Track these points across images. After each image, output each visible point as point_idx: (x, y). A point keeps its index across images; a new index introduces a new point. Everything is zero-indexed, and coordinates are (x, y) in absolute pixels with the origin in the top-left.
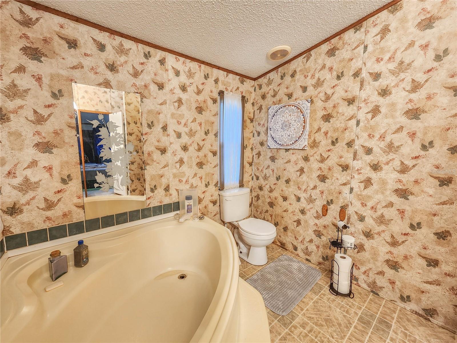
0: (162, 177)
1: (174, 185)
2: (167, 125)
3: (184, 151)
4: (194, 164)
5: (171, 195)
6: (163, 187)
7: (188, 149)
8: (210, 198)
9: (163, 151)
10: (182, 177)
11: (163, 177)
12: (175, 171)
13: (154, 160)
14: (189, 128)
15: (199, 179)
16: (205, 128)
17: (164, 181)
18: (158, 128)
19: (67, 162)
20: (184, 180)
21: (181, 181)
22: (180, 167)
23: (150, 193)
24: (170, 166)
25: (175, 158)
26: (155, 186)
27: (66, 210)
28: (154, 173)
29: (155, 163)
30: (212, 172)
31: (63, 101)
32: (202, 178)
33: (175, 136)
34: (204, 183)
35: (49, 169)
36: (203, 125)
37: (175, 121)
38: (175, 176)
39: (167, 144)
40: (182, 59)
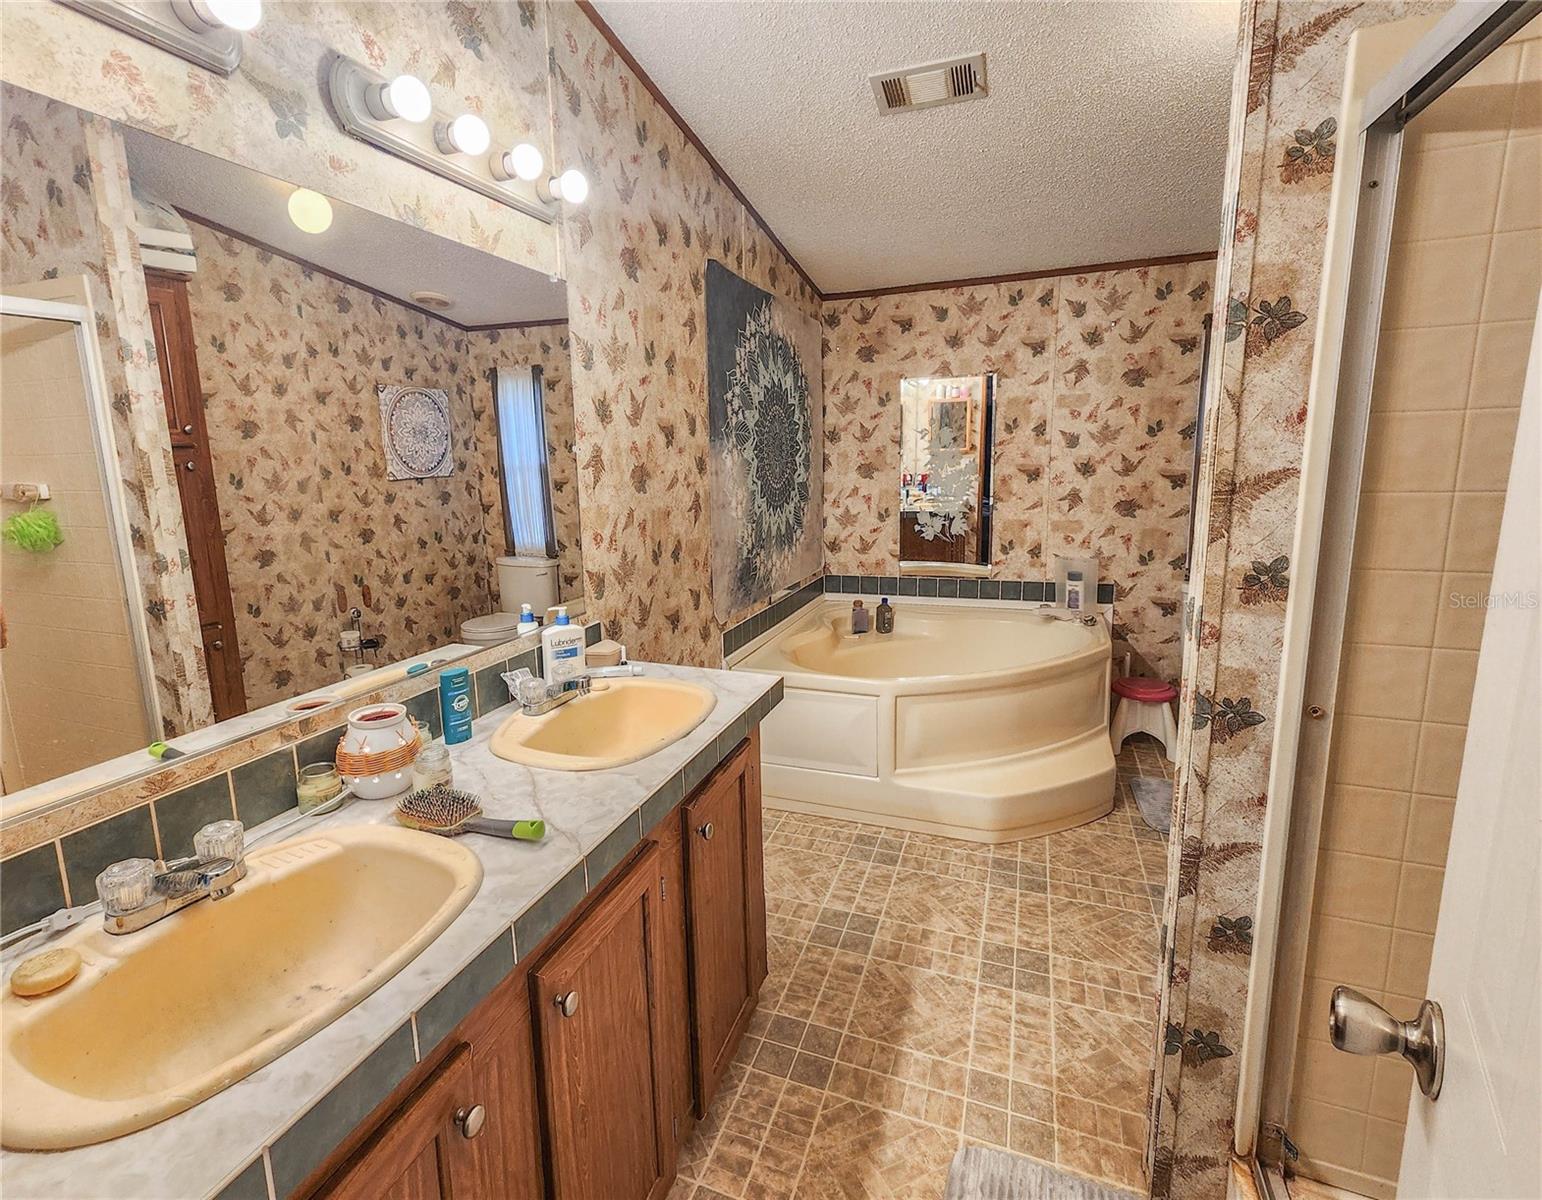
0: (1026, 526)
1: (1053, 545)
2: (1045, 422)
3: (1084, 474)
4: (1111, 504)
5: (1043, 565)
6: (1027, 547)
7: (1094, 471)
8: (1154, 594)
9: (1034, 475)
10: (1075, 531)
11: (1028, 527)
12: (1056, 516)
13: (1014, 492)
14: (1101, 423)
15: (1120, 541)
16: (1148, 419)
17: (1030, 535)
18: (1026, 431)
19: (887, 492)
20: (1079, 538)
21: (1068, 540)
22: (1070, 510)
23: (999, 553)
24: (1045, 507)
25: (1060, 490)
26: (1011, 543)
27: (880, 557)
28: (1010, 518)
29: (1014, 498)
30: (1165, 527)
31: (890, 407)
32: (1129, 539)
33: (1063, 443)
34: (1135, 553)
35: (868, 499)
36: (1143, 412)
37: (1066, 411)
38: (1056, 527)
39: (1044, 461)
40: (1092, 277)
